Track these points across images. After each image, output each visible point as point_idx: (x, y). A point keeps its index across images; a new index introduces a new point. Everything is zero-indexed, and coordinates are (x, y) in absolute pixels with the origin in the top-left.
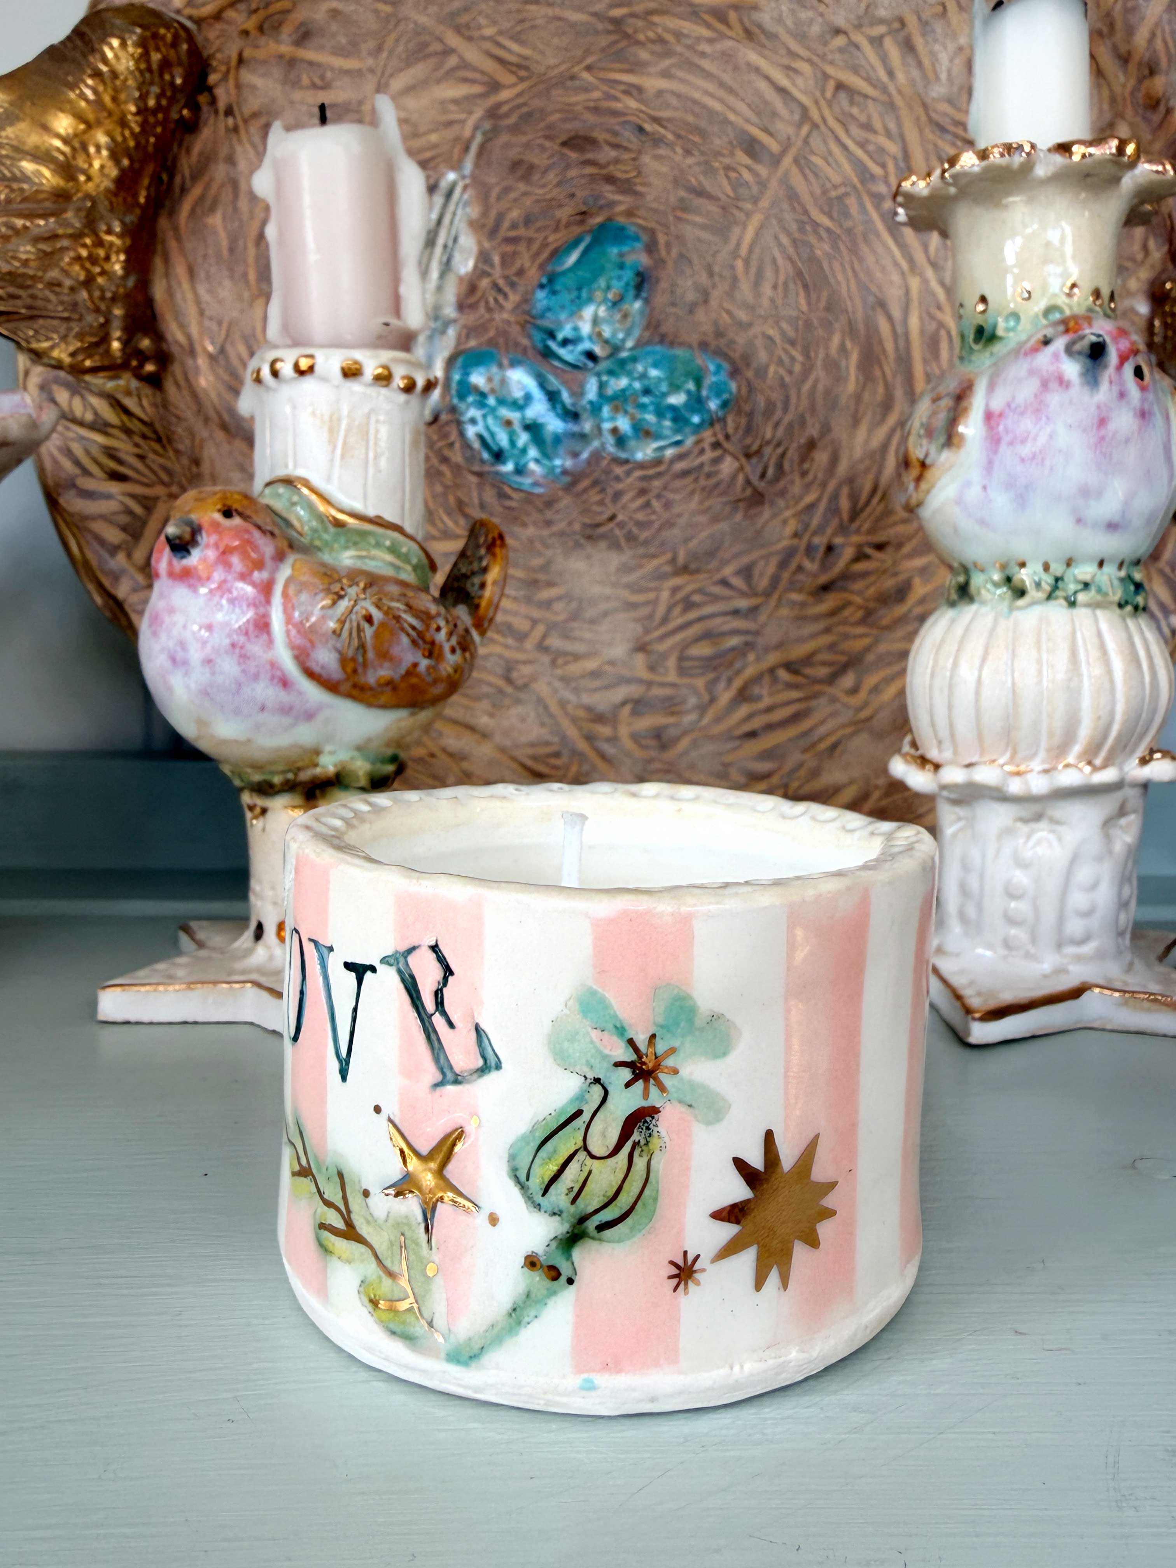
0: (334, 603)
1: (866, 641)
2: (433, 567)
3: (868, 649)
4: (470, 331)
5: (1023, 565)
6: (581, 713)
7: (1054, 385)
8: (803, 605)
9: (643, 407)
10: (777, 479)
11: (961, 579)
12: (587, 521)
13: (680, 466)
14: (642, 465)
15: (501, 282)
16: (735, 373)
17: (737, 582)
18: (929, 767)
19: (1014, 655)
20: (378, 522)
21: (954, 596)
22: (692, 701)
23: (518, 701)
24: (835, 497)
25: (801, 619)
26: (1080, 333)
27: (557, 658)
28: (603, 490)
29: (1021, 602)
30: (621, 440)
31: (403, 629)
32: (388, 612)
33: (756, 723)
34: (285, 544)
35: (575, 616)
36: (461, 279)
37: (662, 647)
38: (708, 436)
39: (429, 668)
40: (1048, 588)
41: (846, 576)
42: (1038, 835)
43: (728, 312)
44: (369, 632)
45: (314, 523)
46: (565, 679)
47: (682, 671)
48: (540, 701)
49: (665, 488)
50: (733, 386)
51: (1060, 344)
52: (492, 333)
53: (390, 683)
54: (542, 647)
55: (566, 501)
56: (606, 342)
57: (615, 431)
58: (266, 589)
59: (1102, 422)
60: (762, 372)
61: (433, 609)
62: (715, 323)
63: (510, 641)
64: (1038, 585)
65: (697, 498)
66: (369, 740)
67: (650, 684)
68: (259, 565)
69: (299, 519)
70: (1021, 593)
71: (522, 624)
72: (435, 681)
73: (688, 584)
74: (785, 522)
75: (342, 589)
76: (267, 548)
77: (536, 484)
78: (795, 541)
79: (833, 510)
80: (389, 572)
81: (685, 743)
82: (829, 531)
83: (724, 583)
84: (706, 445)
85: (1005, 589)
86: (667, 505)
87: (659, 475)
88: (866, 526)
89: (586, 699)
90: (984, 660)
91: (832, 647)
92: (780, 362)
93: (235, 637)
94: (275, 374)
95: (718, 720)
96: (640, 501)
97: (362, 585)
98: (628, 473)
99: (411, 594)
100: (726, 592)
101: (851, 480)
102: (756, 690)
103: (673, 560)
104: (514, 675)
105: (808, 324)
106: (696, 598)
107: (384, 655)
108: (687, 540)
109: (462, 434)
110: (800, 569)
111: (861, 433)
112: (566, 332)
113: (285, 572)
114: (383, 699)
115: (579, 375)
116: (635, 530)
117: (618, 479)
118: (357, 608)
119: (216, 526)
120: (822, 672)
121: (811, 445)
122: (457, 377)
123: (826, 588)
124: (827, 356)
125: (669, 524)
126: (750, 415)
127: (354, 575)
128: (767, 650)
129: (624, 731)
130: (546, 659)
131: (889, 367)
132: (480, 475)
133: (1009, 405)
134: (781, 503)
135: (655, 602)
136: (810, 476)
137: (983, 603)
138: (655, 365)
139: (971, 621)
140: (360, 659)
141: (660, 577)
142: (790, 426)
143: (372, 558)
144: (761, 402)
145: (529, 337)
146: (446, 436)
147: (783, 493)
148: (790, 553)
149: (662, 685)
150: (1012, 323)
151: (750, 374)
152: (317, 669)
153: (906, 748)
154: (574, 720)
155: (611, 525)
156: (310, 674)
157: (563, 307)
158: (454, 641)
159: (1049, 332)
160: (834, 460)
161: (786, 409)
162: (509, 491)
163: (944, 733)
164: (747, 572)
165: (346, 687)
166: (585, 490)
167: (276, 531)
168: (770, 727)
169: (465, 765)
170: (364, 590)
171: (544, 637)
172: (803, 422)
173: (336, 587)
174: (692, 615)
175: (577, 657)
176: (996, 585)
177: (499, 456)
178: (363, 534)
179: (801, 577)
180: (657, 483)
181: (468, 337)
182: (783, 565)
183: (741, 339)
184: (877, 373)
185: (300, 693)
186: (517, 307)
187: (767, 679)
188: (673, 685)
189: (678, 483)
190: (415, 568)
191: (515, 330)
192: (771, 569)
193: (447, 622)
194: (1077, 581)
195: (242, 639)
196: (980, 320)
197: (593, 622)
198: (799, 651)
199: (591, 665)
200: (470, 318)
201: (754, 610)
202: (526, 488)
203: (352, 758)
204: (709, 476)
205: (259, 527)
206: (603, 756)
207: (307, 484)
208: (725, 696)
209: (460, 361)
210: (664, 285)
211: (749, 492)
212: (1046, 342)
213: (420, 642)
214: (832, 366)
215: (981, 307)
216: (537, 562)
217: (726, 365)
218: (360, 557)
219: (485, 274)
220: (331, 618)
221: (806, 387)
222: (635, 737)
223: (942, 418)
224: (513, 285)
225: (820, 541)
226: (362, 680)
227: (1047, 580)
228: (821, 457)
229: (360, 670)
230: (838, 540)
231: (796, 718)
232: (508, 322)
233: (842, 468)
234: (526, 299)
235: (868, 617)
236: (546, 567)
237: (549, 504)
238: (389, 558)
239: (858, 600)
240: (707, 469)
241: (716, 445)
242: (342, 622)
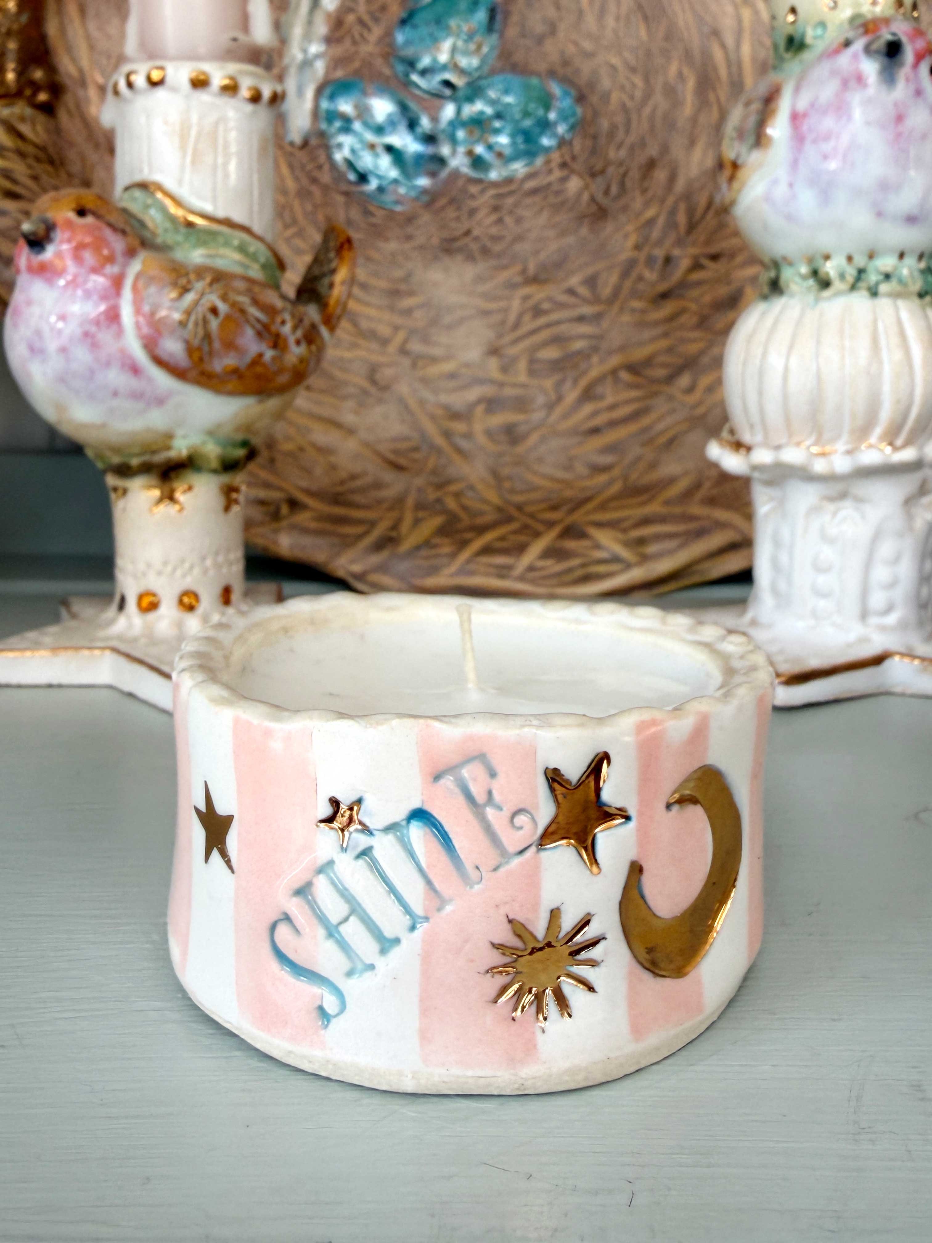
0: (181, 295)
1: (701, 345)
2: (281, 265)
3: (702, 352)
4: (336, 63)
5: (827, 257)
6: (439, 412)
7: (853, 83)
8: (643, 311)
9: (497, 131)
10: (618, 197)
11: (772, 274)
12: (446, 234)
13: (530, 184)
14: (495, 184)
15: (366, 18)
16: (581, 99)
17: (583, 291)
18: (743, 451)
19: (818, 342)
20: (228, 223)
21: (766, 289)
22: (541, 400)
23: (380, 401)
24: (673, 212)
25: (641, 325)
26: (878, 34)
27: (417, 361)
28: (459, 208)
29: (826, 293)
30: (477, 162)
31: (248, 321)
32: (234, 305)
33: (598, 421)
34: (137, 242)
35: (434, 322)
36: (328, 15)
37: (513, 351)
38: (556, 157)
39: (274, 359)
40: (850, 279)
41: (683, 285)
42: (842, 514)
43: (576, 44)
44: (214, 324)
45: (168, 225)
46: (425, 381)
47: (531, 372)
48: (401, 401)
49: (516, 205)
50: (579, 110)
51: (859, 45)
52: (357, 64)
53: (236, 372)
54: (403, 351)
55: (426, 218)
56: (462, 72)
57: (470, 153)
58: (118, 282)
59: (900, 118)
60: (606, 97)
61: (279, 304)
62: (562, 53)
63: (374, 346)
64: (842, 276)
65: (545, 215)
66: (219, 426)
67: (501, 385)
68: (110, 259)
69: (153, 220)
70: (825, 284)
71: (384, 330)
72: (281, 371)
73: (538, 293)
74: (626, 236)
75: (189, 282)
76: (118, 244)
77: (397, 202)
78: (636, 254)
79: (672, 224)
80: (238, 270)
81: (534, 438)
82: (668, 243)
83: (571, 292)
84: (554, 165)
85: (811, 282)
86: (519, 220)
87: (511, 193)
88: (702, 238)
89: (444, 398)
90: (791, 347)
91: (670, 350)
92: (622, 88)
93: (87, 327)
94: (130, 85)
95: (565, 416)
96: (493, 217)
97: (208, 279)
98: (483, 191)
99: (257, 289)
100: (572, 300)
101: (688, 196)
102: (599, 390)
103: (524, 271)
104: (378, 377)
105: (648, 54)
106: (546, 306)
107: (230, 345)
108: (537, 252)
109: (330, 158)
110: (640, 278)
111: (697, 153)
112: (425, 61)
113: (135, 267)
114: (230, 387)
115: (437, 102)
116: (489, 244)
117: (473, 197)
118: (203, 301)
119: (69, 224)
120: (660, 373)
121: (651, 165)
122: (325, 104)
123: (665, 296)
124: (666, 84)
125: (519, 238)
126: (595, 137)
127: (200, 272)
128: (610, 353)
129: (478, 428)
130: (406, 362)
131: (723, 92)
132: (347, 194)
133: (812, 105)
134: (623, 218)
135: (506, 311)
136: (650, 193)
137: (792, 296)
138: (506, 92)
139: (781, 312)
140: (206, 348)
141: (512, 286)
142: (632, 148)
143: (221, 257)
144: (605, 124)
145: (392, 67)
146: (313, 159)
147: (625, 209)
148: (631, 264)
149: (514, 385)
150: (819, 31)
151: (594, 99)
152: (165, 357)
153: (725, 434)
154: (433, 418)
155: (467, 240)
156: (159, 362)
157: (422, 40)
158: (299, 333)
159: (850, 34)
160: (672, 178)
161: (627, 131)
162: (371, 208)
163: (755, 418)
164: (591, 282)
165: (193, 374)
166: (443, 208)
167: (128, 229)
168: (613, 424)
169: (333, 459)
170: (211, 284)
171: (406, 341)
172: (643, 144)
173: (183, 281)
174: (542, 321)
175: (434, 360)
176: (804, 278)
177: (363, 178)
178: (212, 234)
179: (641, 286)
180: (510, 201)
181: (335, 68)
182: (625, 274)
183: (586, 68)
184: (712, 97)
185: (150, 380)
186: (380, 40)
187: (609, 380)
188: (524, 386)
189: (529, 201)
190: (264, 267)
191: (379, 62)
192: (614, 278)
193: (293, 316)
194: (879, 272)
195: (93, 329)
196: (790, 30)
197: (450, 327)
198: (639, 354)
199: (448, 367)
200: (338, 50)
201: (598, 317)
202: (389, 206)
203: (204, 443)
204: (558, 193)
205: (111, 225)
206: (459, 451)
207: (159, 187)
208: (571, 396)
209: (328, 91)
210: (515, 18)
211: (594, 208)
212: (847, 44)
213: (266, 334)
214: (670, 92)
215: (791, 18)
216: (398, 273)
217: (573, 92)
218: (210, 256)
219: (350, 10)
220: (176, 309)
221: (647, 111)
222: (489, 434)
223: (752, 120)
224: (376, 20)
225: (659, 253)
226: (208, 367)
227: (851, 272)
228: (660, 175)
229: (206, 358)
230: (676, 252)
231: (635, 416)
232: (371, 54)
233: (680, 185)
234: (389, 34)
235: (703, 322)
236: (407, 278)
237: (410, 219)
238: (237, 256)
239: (693, 307)
240: (556, 187)
241: (564, 165)
242: (188, 313)
